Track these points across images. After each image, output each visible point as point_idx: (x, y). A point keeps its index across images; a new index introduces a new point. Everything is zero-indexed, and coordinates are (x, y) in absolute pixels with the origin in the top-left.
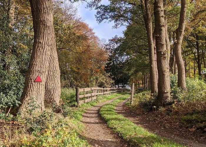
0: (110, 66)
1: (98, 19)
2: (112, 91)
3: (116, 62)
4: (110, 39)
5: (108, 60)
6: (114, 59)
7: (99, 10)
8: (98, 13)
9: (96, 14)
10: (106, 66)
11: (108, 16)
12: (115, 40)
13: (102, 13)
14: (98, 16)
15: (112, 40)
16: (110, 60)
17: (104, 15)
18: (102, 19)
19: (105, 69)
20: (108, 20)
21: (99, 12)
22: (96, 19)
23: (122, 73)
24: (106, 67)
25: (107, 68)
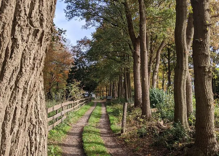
0: (76, 71)
1: (68, 15)
2: (80, 103)
3: (82, 66)
4: (78, 40)
5: (73, 64)
6: (81, 64)
7: (70, 5)
8: (68, 8)
9: (66, 9)
10: (71, 70)
11: (79, 13)
12: (83, 42)
13: (72, 8)
14: (68, 11)
15: (80, 42)
16: (76, 64)
17: (75, 10)
18: (73, 16)
19: (70, 73)
20: (80, 18)
21: (69, 6)
22: (66, 15)
23: (89, 79)
24: (70, 72)
25: (72, 73)
